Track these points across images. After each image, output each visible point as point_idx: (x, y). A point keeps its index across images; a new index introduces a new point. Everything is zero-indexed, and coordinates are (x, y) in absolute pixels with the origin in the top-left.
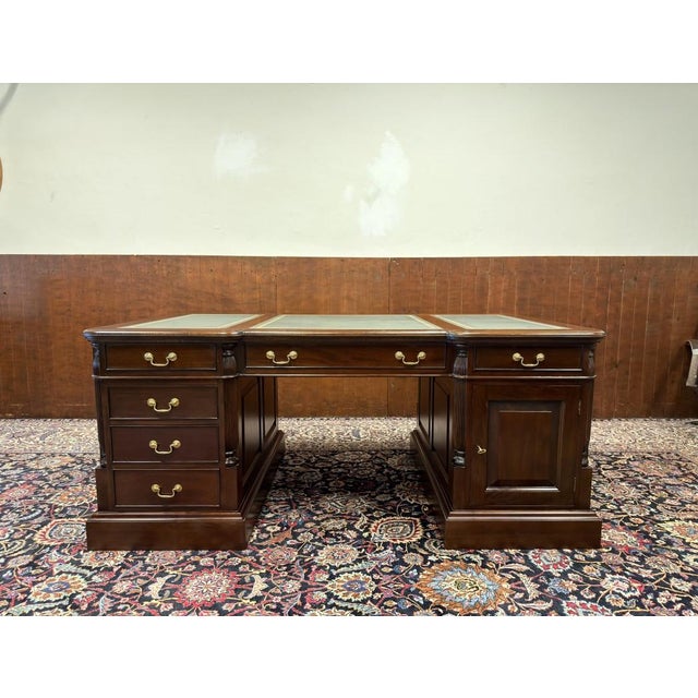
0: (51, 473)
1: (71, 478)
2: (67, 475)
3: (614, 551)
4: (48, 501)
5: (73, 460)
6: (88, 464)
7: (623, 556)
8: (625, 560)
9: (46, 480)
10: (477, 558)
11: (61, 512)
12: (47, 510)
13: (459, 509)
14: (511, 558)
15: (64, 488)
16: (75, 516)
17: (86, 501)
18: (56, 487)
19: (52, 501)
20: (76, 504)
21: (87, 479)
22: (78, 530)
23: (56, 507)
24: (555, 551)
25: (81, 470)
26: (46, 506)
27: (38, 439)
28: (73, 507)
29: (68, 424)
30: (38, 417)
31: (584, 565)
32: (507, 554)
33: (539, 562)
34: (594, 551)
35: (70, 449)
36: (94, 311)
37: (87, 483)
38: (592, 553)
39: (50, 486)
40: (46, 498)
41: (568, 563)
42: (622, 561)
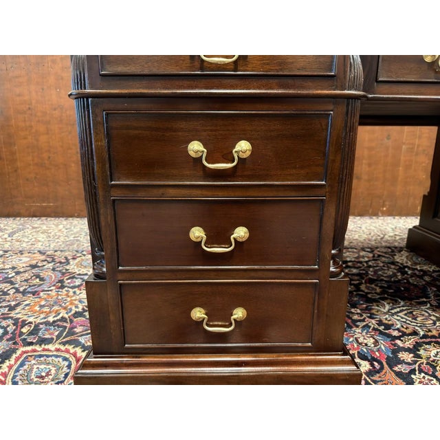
0: (18, 273)
1: (42, 279)
2: (38, 276)
4: (13, 314)
5: (43, 257)
6: (61, 263)
9: (12, 283)
11: (31, 333)
12: (11, 329)
15: (34, 293)
16: (50, 341)
17: (63, 314)
18: (24, 293)
19: (19, 313)
20: (51, 319)
21: (61, 281)
22: (59, 369)
23: (24, 324)
25: (54, 269)
26: (10, 322)
27: (6, 236)
28: (47, 323)
29: (36, 222)
30: (8, 216)
35: (39, 246)
37: (62, 287)
39: (17, 291)
40: (12, 308)
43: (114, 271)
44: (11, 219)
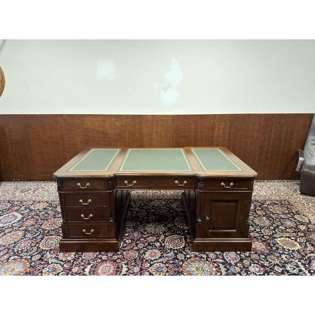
0: (40, 212)
1: (48, 214)
2: (47, 213)
3: (256, 253)
4: (41, 227)
5: (48, 205)
6: (54, 207)
7: (259, 255)
8: (260, 257)
9: (39, 216)
10: (204, 256)
11: (47, 233)
12: (42, 231)
13: (199, 238)
14: (217, 256)
15: (47, 220)
16: (53, 235)
17: (56, 227)
18: (43, 220)
19: (43, 227)
20: (53, 229)
21: (55, 215)
22: (55, 242)
23: (45, 230)
24: (234, 253)
25: (52, 210)
26: (41, 229)
27: (32, 193)
28: (52, 230)
29: (42, 184)
30: (30, 180)
31: (244, 259)
32: (216, 254)
33: (227, 258)
34: (248, 253)
35: (46, 199)
36: (49, 138)
37: (55, 217)
38: (247, 254)
39: (41, 219)
40: (41, 225)
41: (238, 258)
42: (258, 258)
43: (66, 222)
44: (32, 182)
